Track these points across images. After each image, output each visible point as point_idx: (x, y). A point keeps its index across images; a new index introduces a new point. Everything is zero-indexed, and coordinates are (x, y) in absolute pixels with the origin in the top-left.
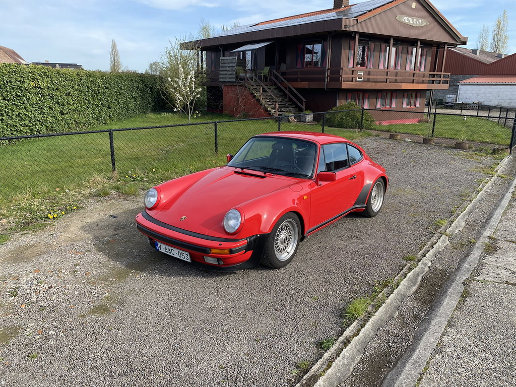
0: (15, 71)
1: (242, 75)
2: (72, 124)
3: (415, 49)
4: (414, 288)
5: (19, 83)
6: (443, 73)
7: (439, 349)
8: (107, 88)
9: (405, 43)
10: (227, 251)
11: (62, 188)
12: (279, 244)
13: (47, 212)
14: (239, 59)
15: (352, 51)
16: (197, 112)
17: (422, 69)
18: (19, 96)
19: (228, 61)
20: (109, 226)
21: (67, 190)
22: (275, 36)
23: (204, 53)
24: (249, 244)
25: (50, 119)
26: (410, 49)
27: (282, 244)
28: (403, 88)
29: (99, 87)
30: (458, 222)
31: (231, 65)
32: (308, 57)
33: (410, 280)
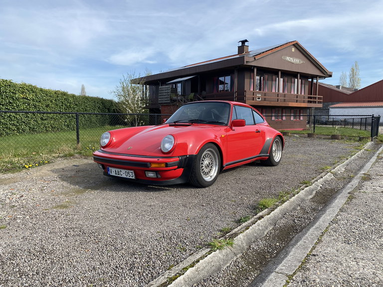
0: (9, 85)
1: (175, 98)
2: (49, 127)
3: (296, 80)
4: (311, 197)
5: (12, 94)
6: (317, 96)
7: (334, 221)
8: (76, 105)
9: (289, 75)
10: (163, 165)
11: (38, 153)
12: (203, 168)
13: (24, 164)
14: (172, 88)
15: (252, 80)
16: (142, 121)
17: (303, 94)
18: (11, 103)
19: (164, 89)
20: (72, 170)
21: (41, 154)
22: (198, 71)
23: (148, 86)
24: (181, 161)
25: (32, 122)
26: (293, 80)
27: (206, 168)
28: (290, 105)
29: (70, 103)
30: (340, 167)
31: (167, 91)
32: (221, 87)
33: (306, 191)
